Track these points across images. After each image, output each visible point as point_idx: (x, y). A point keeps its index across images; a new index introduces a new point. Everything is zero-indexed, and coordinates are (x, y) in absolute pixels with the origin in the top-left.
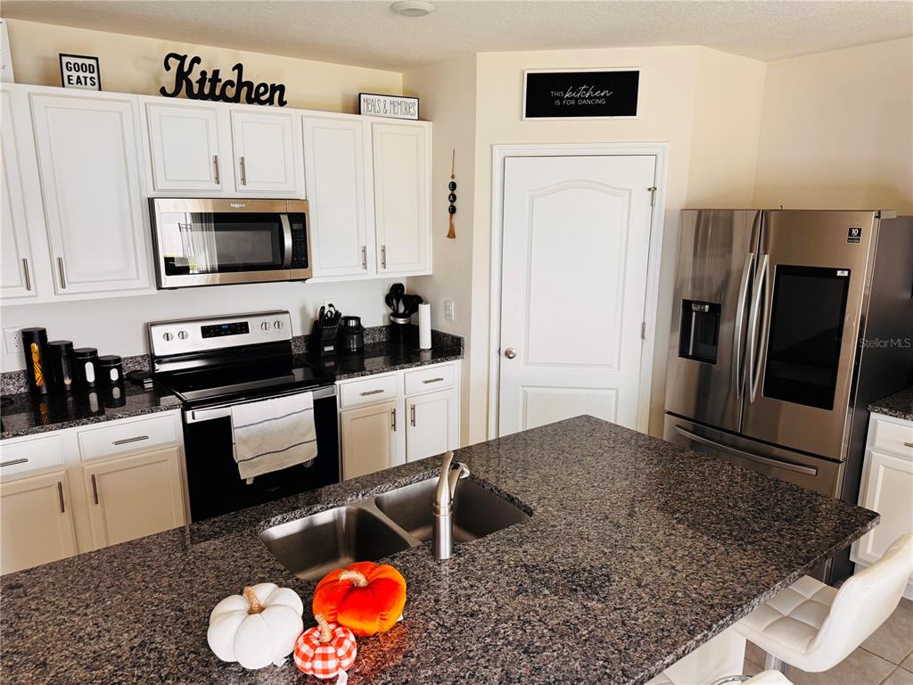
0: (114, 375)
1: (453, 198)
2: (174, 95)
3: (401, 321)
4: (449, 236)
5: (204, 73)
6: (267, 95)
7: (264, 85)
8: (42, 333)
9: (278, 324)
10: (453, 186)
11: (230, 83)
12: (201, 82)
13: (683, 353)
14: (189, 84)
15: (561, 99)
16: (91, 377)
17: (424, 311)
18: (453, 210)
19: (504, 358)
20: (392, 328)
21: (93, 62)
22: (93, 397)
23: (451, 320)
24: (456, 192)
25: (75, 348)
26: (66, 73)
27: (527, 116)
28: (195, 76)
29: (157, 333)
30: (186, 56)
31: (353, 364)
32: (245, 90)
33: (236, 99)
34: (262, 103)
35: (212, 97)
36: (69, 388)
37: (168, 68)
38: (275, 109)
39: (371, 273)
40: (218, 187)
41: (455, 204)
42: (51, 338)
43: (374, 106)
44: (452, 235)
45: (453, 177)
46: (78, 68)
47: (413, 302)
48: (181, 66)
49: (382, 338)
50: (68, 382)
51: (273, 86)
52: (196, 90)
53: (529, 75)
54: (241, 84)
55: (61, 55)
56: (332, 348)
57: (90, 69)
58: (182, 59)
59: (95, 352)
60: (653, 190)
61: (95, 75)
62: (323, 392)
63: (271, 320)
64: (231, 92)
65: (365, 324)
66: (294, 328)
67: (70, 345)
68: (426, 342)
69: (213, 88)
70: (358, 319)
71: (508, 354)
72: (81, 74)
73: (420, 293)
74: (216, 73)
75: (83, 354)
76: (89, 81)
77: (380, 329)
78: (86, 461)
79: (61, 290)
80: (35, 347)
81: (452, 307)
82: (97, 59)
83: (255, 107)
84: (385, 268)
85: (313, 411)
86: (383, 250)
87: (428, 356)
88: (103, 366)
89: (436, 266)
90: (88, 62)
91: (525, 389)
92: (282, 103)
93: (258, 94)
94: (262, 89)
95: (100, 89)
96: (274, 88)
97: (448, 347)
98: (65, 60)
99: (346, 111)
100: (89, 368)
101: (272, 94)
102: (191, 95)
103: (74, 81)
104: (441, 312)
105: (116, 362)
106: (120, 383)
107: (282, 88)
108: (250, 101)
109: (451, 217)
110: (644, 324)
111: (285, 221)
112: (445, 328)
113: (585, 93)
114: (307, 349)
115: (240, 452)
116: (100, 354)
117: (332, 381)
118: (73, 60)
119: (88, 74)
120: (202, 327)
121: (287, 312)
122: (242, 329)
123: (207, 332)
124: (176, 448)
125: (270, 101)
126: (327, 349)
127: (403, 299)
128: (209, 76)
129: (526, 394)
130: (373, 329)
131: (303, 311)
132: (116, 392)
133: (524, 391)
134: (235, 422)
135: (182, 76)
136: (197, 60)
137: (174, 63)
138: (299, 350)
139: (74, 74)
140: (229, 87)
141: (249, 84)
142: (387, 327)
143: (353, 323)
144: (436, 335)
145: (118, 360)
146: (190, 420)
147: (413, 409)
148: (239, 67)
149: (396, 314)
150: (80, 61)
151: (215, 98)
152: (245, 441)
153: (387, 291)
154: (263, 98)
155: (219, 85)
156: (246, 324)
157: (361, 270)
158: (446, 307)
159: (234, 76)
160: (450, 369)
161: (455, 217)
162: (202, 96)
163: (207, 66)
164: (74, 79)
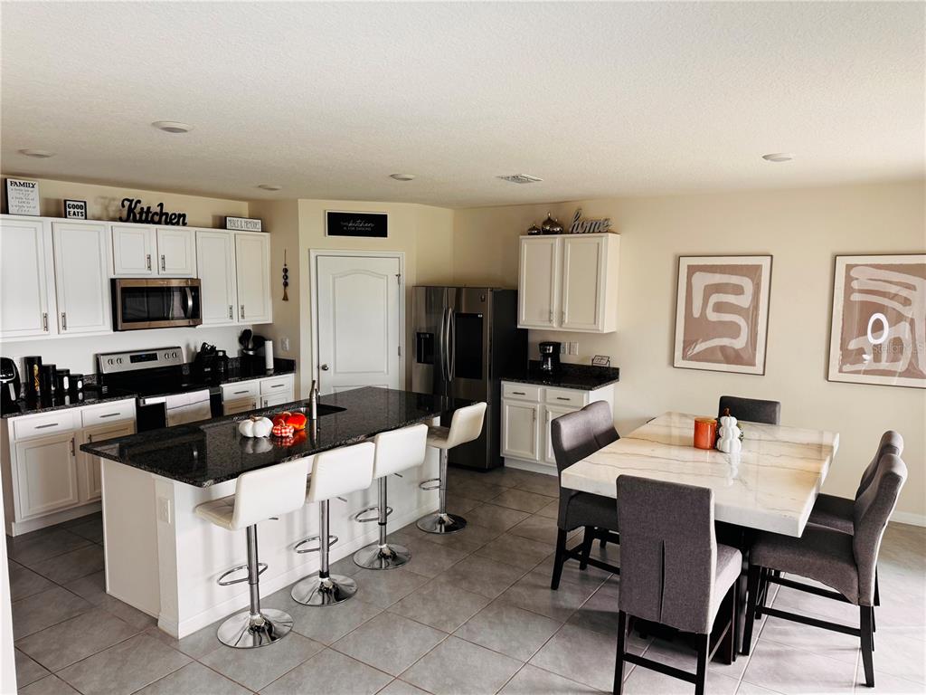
0: (80, 385)
1: (286, 277)
2: (126, 221)
3: (251, 353)
4: (284, 299)
5: (142, 209)
6: (176, 220)
7: (175, 214)
8: (40, 358)
9: (175, 355)
10: (286, 271)
11: (156, 213)
12: (141, 214)
13: (419, 361)
14: (135, 216)
15: (347, 227)
16: (66, 386)
17: (269, 345)
18: (286, 284)
19: (321, 371)
20: (243, 357)
21: (83, 204)
22: (67, 398)
23: (287, 351)
24: (288, 274)
25: (57, 368)
26: (68, 210)
28: (138, 210)
29: (103, 360)
30: (133, 200)
31: (229, 376)
32: (164, 217)
33: (159, 223)
34: (173, 224)
35: (146, 221)
36: (53, 393)
37: (123, 206)
38: (180, 227)
39: (235, 323)
40: (149, 272)
41: (287, 281)
42: (44, 362)
44: (285, 298)
45: (285, 266)
46: (74, 207)
47: (259, 341)
48: (130, 205)
49: (237, 364)
50: (53, 388)
51: (179, 214)
52: (138, 216)
53: (329, 213)
54: (162, 214)
55: (65, 201)
56: (209, 369)
57: (81, 207)
58: (131, 201)
59: (68, 371)
60: (399, 276)
61: (83, 211)
63: (170, 352)
64: (156, 218)
65: (228, 355)
66: (183, 358)
67: (54, 366)
68: (270, 364)
69: (147, 216)
70: (224, 352)
71: (324, 368)
72: (76, 210)
73: (265, 336)
74: (149, 208)
75: (62, 371)
76: (80, 214)
77: (236, 359)
78: (87, 427)
79: (62, 331)
80: (36, 367)
81: (287, 343)
82: (85, 202)
83: (169, 227)
84: (243, 318)
85: (209, 401)
86: (242, 308)
87: (272, 372)
88: (73, 380)
89: (274, 318)
90: (79, 204)
91: (335, 388)
92: (184, 224)
93: (171, 219)
94: (173, 217)
95: (86, 218)
96: (180, 216)
97: (286, 366)
98: (68, 203)
99: (215, 227)
100: (66, 380)
101: (178, 220)
102: (135, 221)
104: (279, 345)
105: (81, 377)
106: (81, 390)
107: (184, 216)
108: (167, 223)
109: (285, 289)
110: (399, 348)
111: (189, 291)
112: (283, 355)
113: (360, 225)
114: (191, 372)
116: (71, 373)
117: (217, 385)
118: (72, 203)
119: (80, 211)
120: (129, 357)
121: (179, 348)
122: (153, 357)
123: (134, 359)
124: (132, 422)
125: (177, 223)
126: (206, 370)
127: (253, 339)
128: (145, 210)
130: (233, 359)
131: (188, 347)
132: (80, 395)
133: (334, 390)
134: (168, 406)
135: (131, 210)
136: (139, 202)
137: (127, 203)
138: (186, 370)
139: (72, 210)
140: (155, 216)
141: (167, 214)
142: (240, 357)
143: (221, 354)
144: (276, 361)
145: (81, 376)
146: (142, 405)
147: (266, 403)
148: (161, 205)
149: (247, 349)
150: (76, 203)
151: (148, 222)
152: (173, 417)
153: (239, 335)
154: (174, 221)
155: (150, 215)
156: (156, 354)
157: (228, 320)
158: (283, 343)
159: (158, 210)
160: (287, 379)
161: (287, 288)
162: (141, 221)
163: (144, 205)
164: (72, 213)
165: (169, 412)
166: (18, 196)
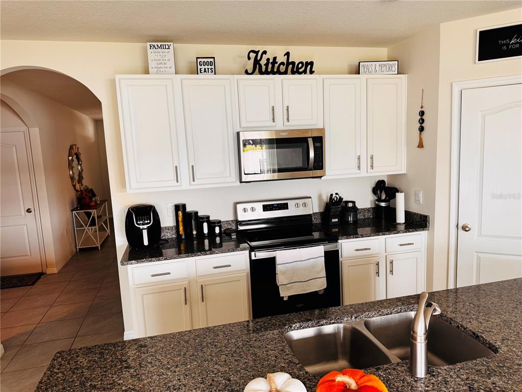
0: (217, 230)
1: (422, 122)
2: (252, 74)
3: (383, 204)
4: (418, 147)
5: (268, 60)
6: (303, 68)
7: (302, 63)
8: (184, 206)
9: (305, 205)
10: (422, 113)
11: (282, 63)
12: (267, 65)
14: (260, 66)
15: (507, 45)
16: (206, 231)
17: (400, 198)
18: (422, 129)
19: (461, 232)
20: (377, 209)
21: (212, 60)
22: (206, 242)
23: (420, 204)
24: (424, 117)
25: (199, 214)
26: (199, 67)
27: (479, 60)
28: (263, 62)
29: (240, 207)
30: (259, 51)
31: (351, 231)
32: (291, 66)
33: (285, 73)
34: (300, 73)
35: (273, 72)
36: (195, 236)
37: (249, 58)
38: (308, 76)
39: (363, 173)
40: (274, 124)
41: (423, 125)
42: (188, 209)
43: (368, 69)
44: (421, 145)
45: (422, 107)
46: (205, 64)
47: (391, 192)
48: (256, 57)
49: (369, 215)
50: (195, 232)
51: (306, 62)
52: (264, 68)
53: (480, 32)
54: (288, 63)
55: (197, 58)
56: (337, 220)
57: (211, 64)
58: (257, 53)
59: (208, 217)
61: (213, 67)
62: (331, 247)
63: (300, 202)
64: (283, 68)
65: (359, 206)
66: (314, 208)
67: (196, 213)
68: (401, 218)
69: (273, 67)
70: (354, 202)
71: (465, 228)
72: (206, 67)
73: (397, 186)
74: (275, 58)
75: (202, 218)
76: (210, 70)
77: (368, 210)
78: (199, 276)
79: (192, 183)
80: (180, 213)
81: (421, 195)
82: (214, 58)
83: (297, 76)
84: (372, 169)
85: (324, 258)
86: (372, 158)
87: (402, 227)
88: (212, 225)
89: (408, 168)
90: (209, 60)
91: (479, 254)
92: (312, 72)
93: (298, 68)
94: (300, 65)
95: (215, 74)
96: (307, 64)
97: (417, 222)
98: (199, 60)
99: (351, 73)
100: (205, 225)
101: (307, 67)
102: (261, 73)
103: (203, 71)
104: (412, 199)
105: (219, 223)
106: (220, 234)
107: (312, 63)
108: (293, 73)
109: (420, 133)
111: (310, 142)
112: (415, 209)
114: (321, 220)
115: (281, 279)
116: (211, 219)
117: (335, 240)
118: (203, 60)
119: (210, 67)
120: (263, 205)
121: (310, 197)
122: (285, 207)
123: (266, 208)
125: (305, 72)
126: (334, 220)
127: (385, 190)
128: (271, 61)
129: (479, 259)
130: (364, 210)
131: (320, 197)
132: (218, 240)
133: (478, 256)
134: (278, 261)
135: (257, 62)
136: (265, 52)
137: (253, 55)
138: (316, 221)
139: (203, 67)
140: (282, 66)
141: (293, 63)
142: (373, 208)
143: (350, 205)
144: (407, 214)
145: (220, 222)
146: (253, 258)
147: (392, 263)
148: (288, 54)
149: (379, 200)
150: (206, 60)
151: (274, 73)
152: (283, 273)
153: (373, 185)
154: (301, 70)
155: (276, 65)
156: (287, 204)
157: (357, 171)
158: (416, 195)
159: (284, 60)
160: (418, 237)
161: (424, 133)
162: (267, 73)
163: (270, 55)
164: (203, 70)
165: (279, 268)
166: (157, 58)
